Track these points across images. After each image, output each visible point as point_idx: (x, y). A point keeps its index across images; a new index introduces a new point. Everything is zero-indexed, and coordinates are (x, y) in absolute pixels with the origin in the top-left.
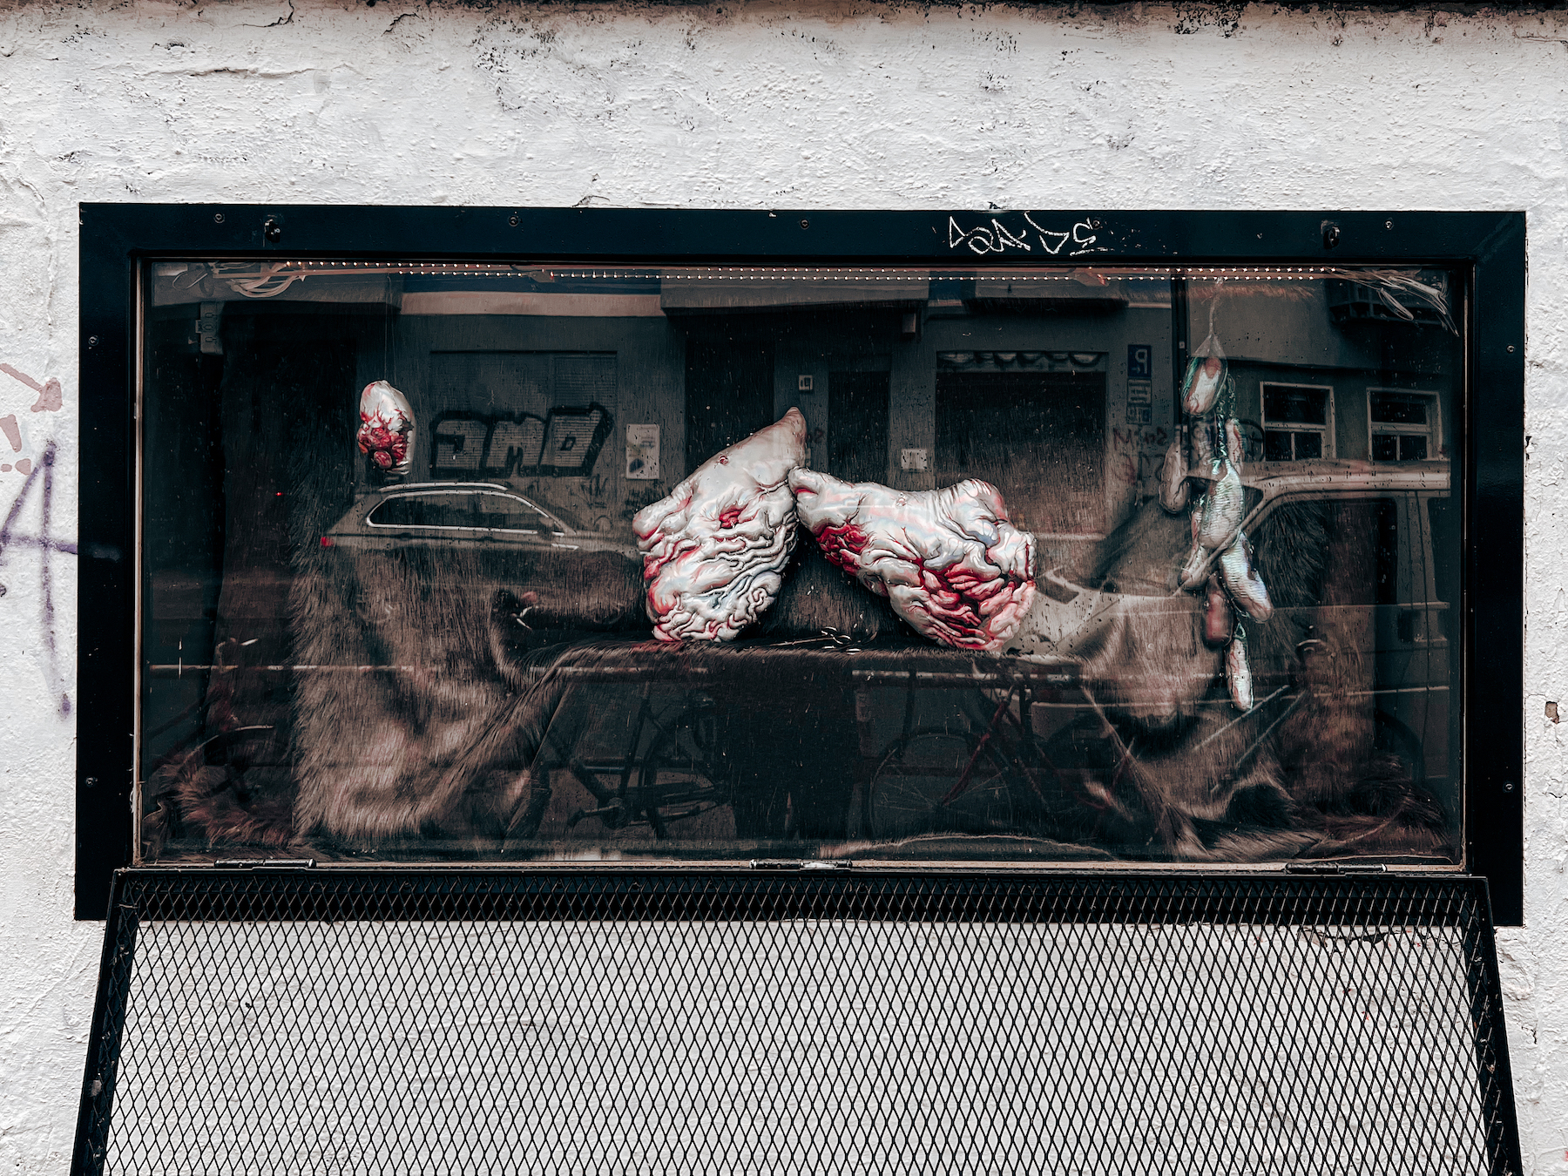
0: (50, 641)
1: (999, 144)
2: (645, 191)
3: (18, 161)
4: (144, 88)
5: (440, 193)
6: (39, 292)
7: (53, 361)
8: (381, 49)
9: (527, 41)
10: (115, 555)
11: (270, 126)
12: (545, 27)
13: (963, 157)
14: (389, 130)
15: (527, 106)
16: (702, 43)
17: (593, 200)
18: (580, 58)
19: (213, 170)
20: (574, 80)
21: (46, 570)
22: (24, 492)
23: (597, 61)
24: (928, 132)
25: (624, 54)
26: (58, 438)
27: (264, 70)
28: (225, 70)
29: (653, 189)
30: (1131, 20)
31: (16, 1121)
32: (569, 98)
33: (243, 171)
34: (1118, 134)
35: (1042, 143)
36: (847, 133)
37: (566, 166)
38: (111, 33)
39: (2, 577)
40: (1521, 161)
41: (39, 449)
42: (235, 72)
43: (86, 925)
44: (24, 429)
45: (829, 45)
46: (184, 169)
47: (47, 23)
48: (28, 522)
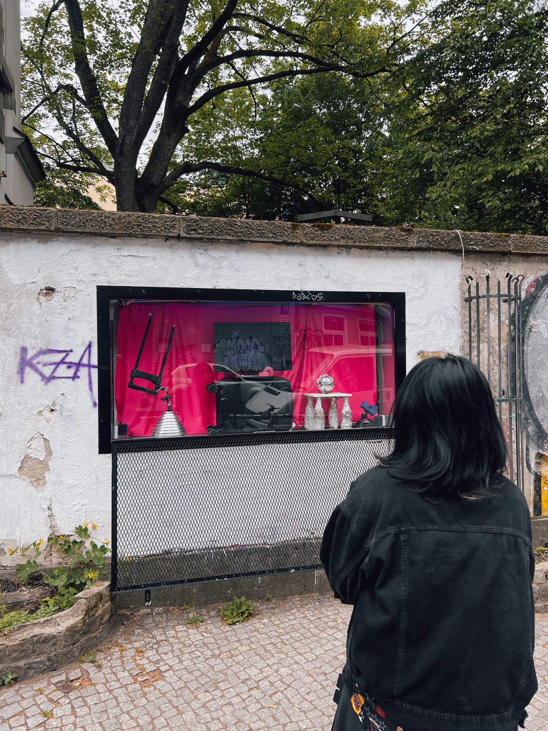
0: (91, 389)
1: (303, 277)
2: (228, 285)
3: (81, 275)
4: (112, 259)
5: (182, 285)
6: (87, 306)
7: (90, 323)
8: (168, 252)
9: (202, 251)
10: (107, 368)
11: (142, 268)
12: (205, 248)
13: (296, 279)
14: (170, 270)
15: (201, 265)
16: (240, 253)
17: (216, 287)
18: (213, 255)
19: (128, 279)
20: (212, 260)
21: (89, 372)
22: (84, 353)
23: (217, 256)
24: (288, 274)
25: (223, 255)
26: (92, 341)
27: (141, 256)
28: (131, 255)
29: (230, 285)
30: (329, 251)
31: (85, 503)
32: (211, 264)
33: (136, 279)
34: (327, 275)
35: (311, 277)
36: (271, 273)
37: (211, 279)
38: (104, 246)
39: (79, 374)
40: (404, 282)
41: (87, 343)
42: (134, 256)
43: (101, 455)
44: (83, 338)
45: (267, 254)
46: (122, 278)
47: (88, 243)
48: (85, 361)
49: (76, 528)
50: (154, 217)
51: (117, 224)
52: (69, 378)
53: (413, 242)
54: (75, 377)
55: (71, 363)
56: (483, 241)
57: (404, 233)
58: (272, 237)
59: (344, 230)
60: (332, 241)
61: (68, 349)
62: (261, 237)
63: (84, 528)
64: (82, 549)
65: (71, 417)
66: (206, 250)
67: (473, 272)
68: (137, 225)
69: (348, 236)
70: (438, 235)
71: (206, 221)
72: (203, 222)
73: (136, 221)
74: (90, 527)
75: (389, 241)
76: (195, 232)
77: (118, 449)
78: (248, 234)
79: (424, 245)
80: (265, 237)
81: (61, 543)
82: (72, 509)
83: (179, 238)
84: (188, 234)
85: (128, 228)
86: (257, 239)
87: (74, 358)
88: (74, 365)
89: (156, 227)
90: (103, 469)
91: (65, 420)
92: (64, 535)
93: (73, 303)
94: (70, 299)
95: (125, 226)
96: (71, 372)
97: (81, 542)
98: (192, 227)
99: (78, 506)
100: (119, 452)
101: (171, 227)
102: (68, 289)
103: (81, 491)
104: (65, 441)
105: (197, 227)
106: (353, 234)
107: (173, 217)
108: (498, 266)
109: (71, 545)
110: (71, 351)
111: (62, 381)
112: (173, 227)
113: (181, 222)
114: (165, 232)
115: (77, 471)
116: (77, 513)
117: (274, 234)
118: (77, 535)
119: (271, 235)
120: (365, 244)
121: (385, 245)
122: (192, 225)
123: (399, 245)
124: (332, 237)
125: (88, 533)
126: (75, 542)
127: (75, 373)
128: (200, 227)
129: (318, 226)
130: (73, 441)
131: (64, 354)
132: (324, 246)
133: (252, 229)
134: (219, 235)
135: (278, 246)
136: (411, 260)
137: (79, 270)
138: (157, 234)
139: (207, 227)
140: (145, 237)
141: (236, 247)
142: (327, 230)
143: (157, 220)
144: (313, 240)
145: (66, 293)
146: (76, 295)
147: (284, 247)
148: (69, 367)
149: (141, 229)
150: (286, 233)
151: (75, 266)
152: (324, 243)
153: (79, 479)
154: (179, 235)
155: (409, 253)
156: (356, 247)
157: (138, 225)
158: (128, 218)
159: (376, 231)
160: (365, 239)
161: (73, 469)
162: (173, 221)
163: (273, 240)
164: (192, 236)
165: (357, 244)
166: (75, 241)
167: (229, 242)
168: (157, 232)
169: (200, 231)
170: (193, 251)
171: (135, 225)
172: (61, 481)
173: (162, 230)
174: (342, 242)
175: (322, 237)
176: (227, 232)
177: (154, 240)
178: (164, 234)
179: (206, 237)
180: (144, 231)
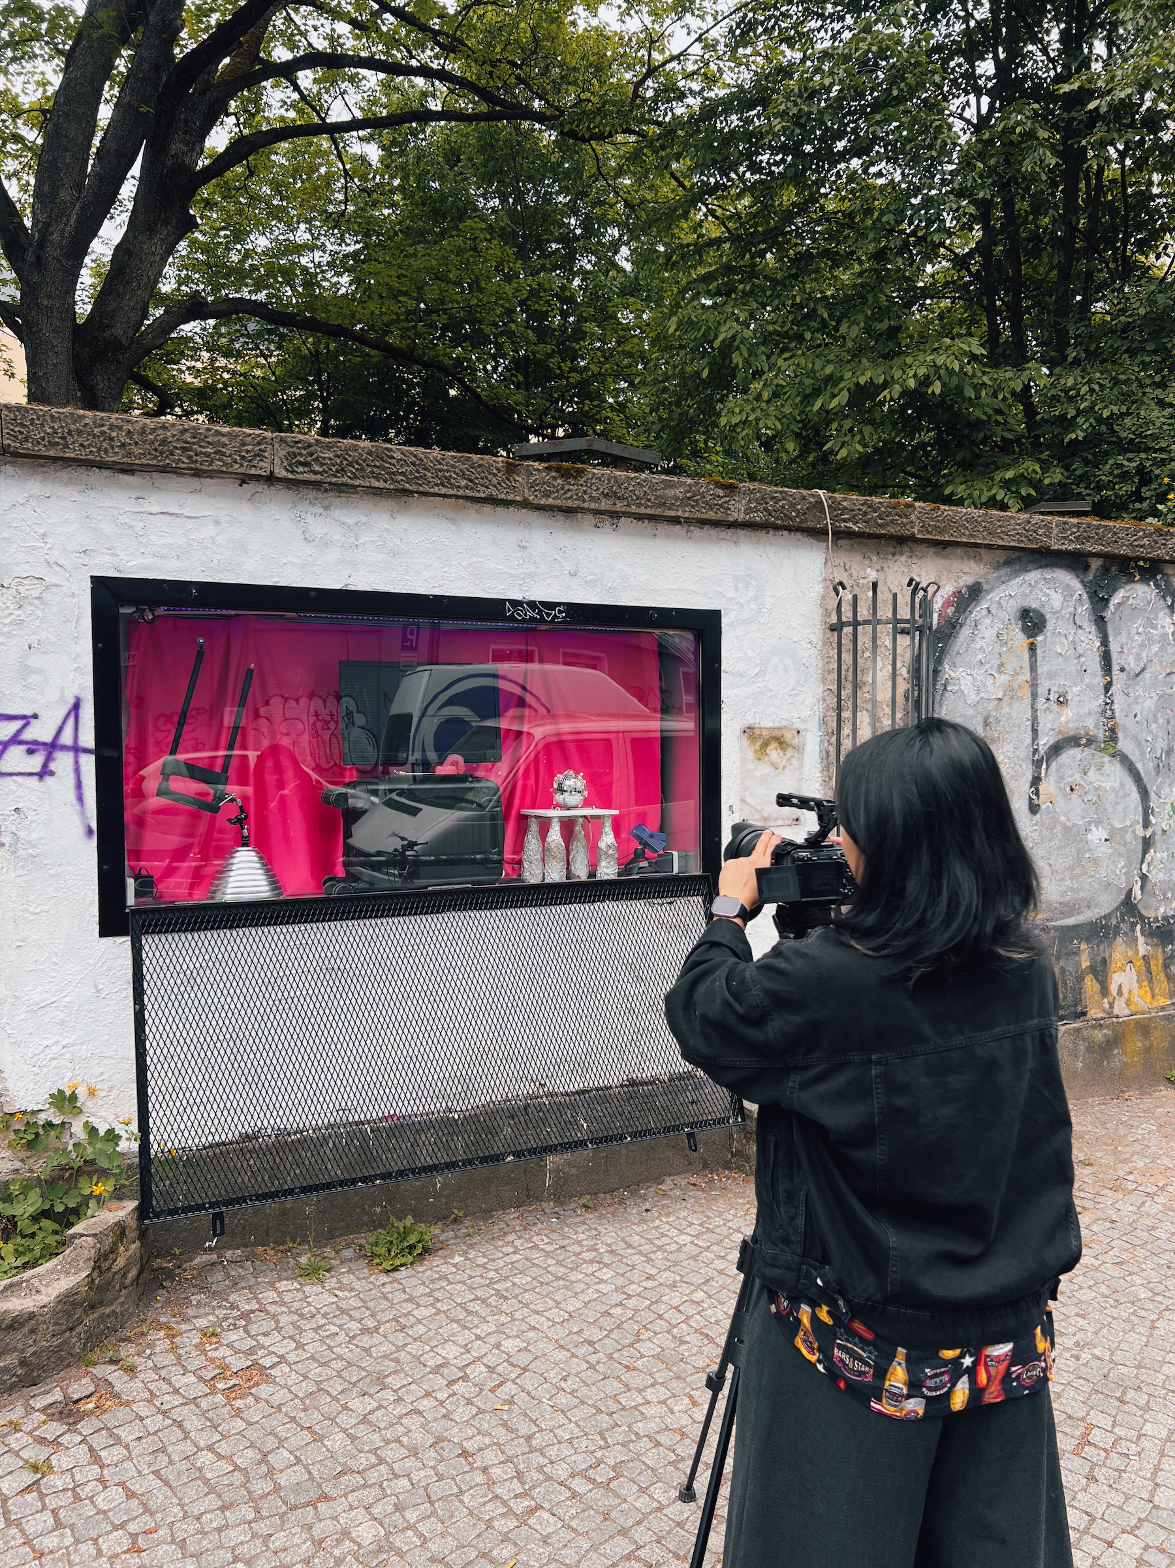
0: (80, 799)
1: (525, 571)
2: (373, 583)
3: (55, 552)
4: (125, 519)
5: (276, 579)
6: (69, 620)
7: (77, 656)
8: (246, 507)
9: (319, 510)
10: (115, 754)
11: (190, 542)
12: (326, 503)
13: (512, 576)
14: (251, 547)
15: (317, 540)
16: (399, 517)
17: (349, 586)
18: (343, 519)
19: (162, 562)
20: (340, 529)
21: (77, 763)
22: (64, 722)
23: (351, 521)
24: (496, 563)
25: (363, 519)
26: (82, 696)
27: (187, 514)
28: (167, 513)
29: (376, 582)
30: (577, 520)
31: (70, 1041)
32: (338, 538)
33: (177, 564)
34: (572, 569)
35: (543, 572)
36: (463, 562)
37: (336, 570)
38: (105, 490)
39: (52, 766)
40: (720, 590)
41: (72, 701)
42: (172, 514)
43: (105, 939)
44: (62, 690)
45: (453, 521)
46: (146, 561)
47: (70, 482)
48: (67, 738)
49: (52, 1096)
50: (218, 433)
51: (136, 443)
52: (30, 774)
53: (738, 510)
54: (44, 773)
55: (36, 743)
56: (865, 514)
57: (721, 493)
58: (467, 487)
59: (609, 481)
60: (584, 501)
61: (28, 712)
62: (443, 485)
63: (68, 1093)
64: (66, 1138)
65: (37, 860)
66: (326, 508)
67: (845, 574)
68: (182, 448)
69: (616, 493)
70: (784, 499)
71: (328, 447)
72: (323, 447)
73: (178, 440)
74: (81, 1092)
75: (693, 507)
76: (306, 469)
77: (143, 925)
78: (416, 477)
79: (758, 517)
80: (452, 486)
81: (17, 1127)
82: (42, 1055)
83: (271, 479)
84: (292, 472)
85: (161, 453)
86: (436, 490)
87: (41, 732)
88: (41, 747)
89: (223, 454)
90: (110, 969)
91: (22, 867)
92: (25, 1112)
93: (39, 613)
94: (31, 604)
95: (156, 450)
96: (35, 763)
97: (63, 1123)
98: (298, 458)
99: (55, 1049)
100: (147, 933)
101: (256, 455)
102: (26, 582)
103: (61, 1016)
104: (24, 910)
105: (309, 459)
106: (626, 488)
107: (259, 435)
108: (890, 563)
109: (41, 1131)
110: (35, 716)
111: (16, 782)
112: (258, 455)
113: (277, 446)
114: (242, 465)
115: (52, 974)
116: (54, 1063)
117: (471, 481)
118: (52, 1110)
119: (463, 483)
120: (648, 511)
121: (687, 515)
122: (301, 455)
123: (711, 515)
124: (585, 492)
125: (78, 1105)
126: (49, 1125)
127: (45, 765)
128: (317, 460)
129: (558, 470)
130: (42, 911)
131: (17, 725)
132: (568, 511)
133: (425, 469)
134: (356, 477)
135: (476, 507)
136: (733, 546)
137: (50, 541)
138: (224, 469)
139: (330, 459)
140: (198, 474)
141: (389, 503)
142: (575, 478)
143: (225, 440)
144: (547, 496)
145: (22, 589)
146: (44, 595)
147: (488, 509)
148: (30, 752)
149: (190, 457)
150: (494, 481)
151: (42, 531)
152: (570, 503)
153: (56, 991)
154: (272, 472)
155: (730, 532)
156: (629, 515)
157: (184, 449)
158: (160, 432)
159: (672, 486)
160: (649, 500)
161: (42, 971)
162: (259, 444)
163: (468, 493)
164: (300, 477)
165: (633, 509)
166: (39, 477)
167: (376, 492)
168: (225, 464)
169: (317, 468)
170: (300, 508)
171: (176, 448)
172: (16, 997)
173: (236, 462)
174: (605, 505)
175: (566, 492)
176: (372, 472)
177: (215, 481)
178: (240, 471)
179: (328, 480)
180: (196, 461)
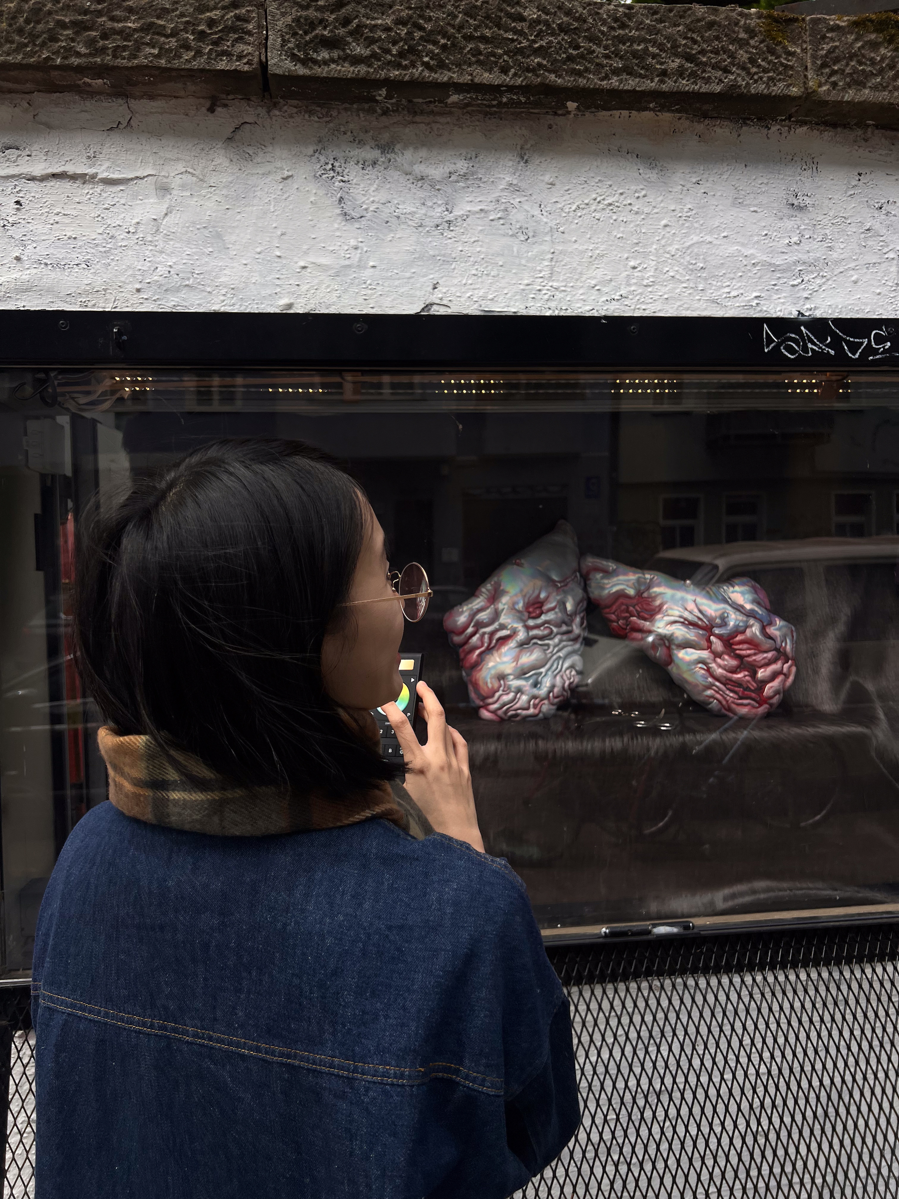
1: (804, 257)
2: (484, 298)
9: (369, 153)
11: (113, 232)
13: (775, 268)
14: (233, 238)
15: (369, 215)
17: (435, 307)
18: (420, 169)
19: (55, 277)
20: (413, 191)
24: (743, 245)
27: (104, 175)
28: (64, 175)
29: (490, 297)
32: (410, 209)
33: (85, 279)
35: (842, 257)
36: (670, 245)
37: (408, 275)
45: (650, 160)
46: (25, 276)
58: (680, 72)
62: (628, 70)
68: (75, 25)
76: (335, 54)
78: (570, 58)
80: (649, 74)
83: (265, 85)
84: (304, 62)
85: (31, 37)
86: (614, 82)
89: (160, 31)
95: (20, 31)
98: (319, 31)
101: (228, 32)
105: (341, 31)
112: (233, 29)
113: (272, 7)
117: (689, 58)
119: (674, 64)
122: (323, 23)
128: (358, 33)
129: (881, 26)
133: (590, 39)
134: (442, 65)
135: (700, 127)
138: (162, 64)
139: (387, 29)
141: (517, 128)
144: (858, 82)
147: (724, 130)
149: (91, 42)
154: (264, 66)
157: (78, 26)
162: (233, 5)
163: (685, 85)
164: (322, 71)
168: (165, 53)
169: (358, 50)
170: (332, 152)
171: (62, 25)
173: (188, 48)
176: (477, 52)
177: (158, 104)
178: (195, 64)
179: (383, 74)
180: (104, 49)
